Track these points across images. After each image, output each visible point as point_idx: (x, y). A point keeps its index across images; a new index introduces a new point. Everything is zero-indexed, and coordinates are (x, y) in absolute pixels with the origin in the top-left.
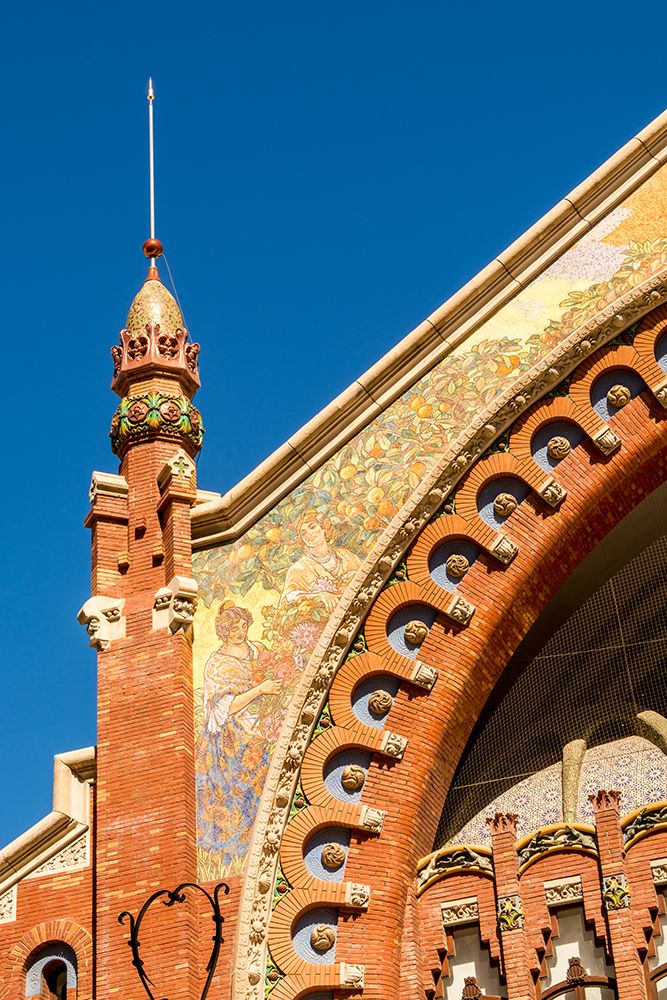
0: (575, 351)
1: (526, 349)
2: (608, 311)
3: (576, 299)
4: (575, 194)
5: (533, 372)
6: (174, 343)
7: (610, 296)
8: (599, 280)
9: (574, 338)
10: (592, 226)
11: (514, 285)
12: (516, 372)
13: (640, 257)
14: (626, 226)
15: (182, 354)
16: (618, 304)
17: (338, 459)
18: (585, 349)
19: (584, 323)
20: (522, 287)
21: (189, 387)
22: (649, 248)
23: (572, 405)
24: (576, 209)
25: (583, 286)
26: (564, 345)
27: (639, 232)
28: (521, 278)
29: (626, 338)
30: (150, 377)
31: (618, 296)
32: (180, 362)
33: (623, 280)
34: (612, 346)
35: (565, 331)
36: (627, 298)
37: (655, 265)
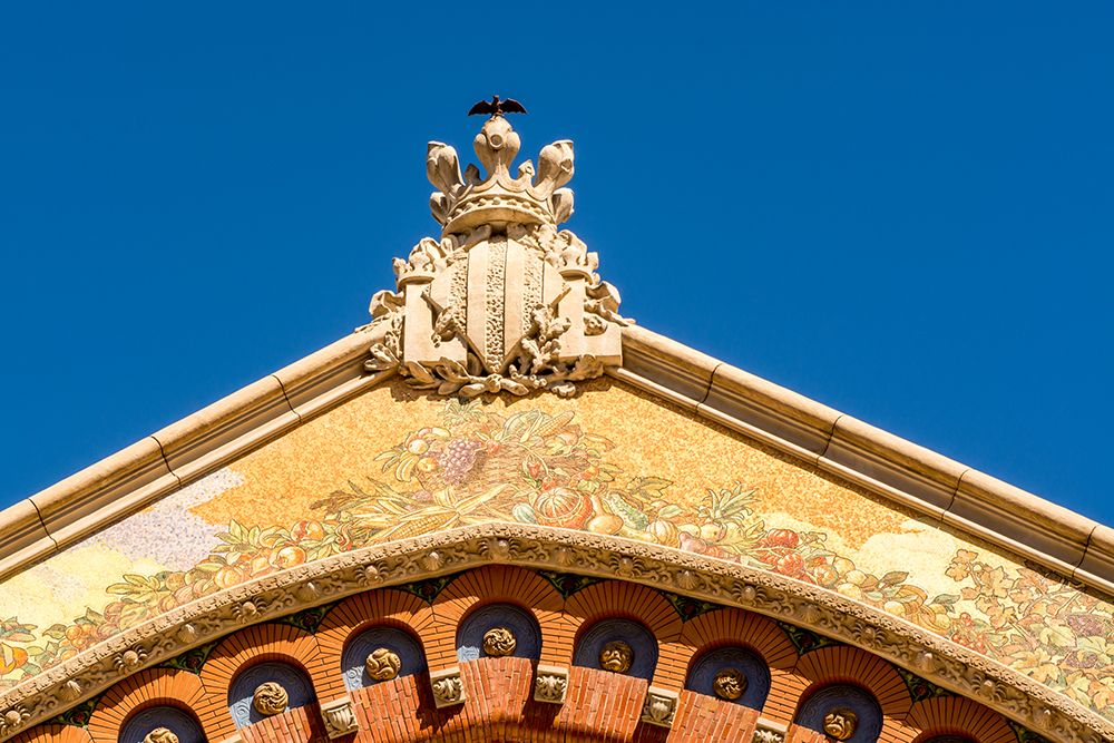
0: (113, 662)
1: (41, 642)
2: (175, 615)
3: (133, 585)
4: (167, 434)
5: (42, 680)
7: (184, 593)
8: (174, 568)
9: (115, 642)
10: (182, 484)
11: (45, 543)
12: (17, 674)
13: (241, 547)
14: (232, 498)
16: (192, 608)
18: (128, 664)
19: (135, 625)
20: (58, 549)
22: (256, 538)
23: (89, 742)
24: (165, 456)
25: (148, 568)
26: (100, 649)
27: (247, 510)
28: (60, 536)
29: (192, 660)
31: (195, 596)
33: (208, 575)
34: (167, 668)
35: (106, 630)
36: (207, 603)
37: (258, 564)
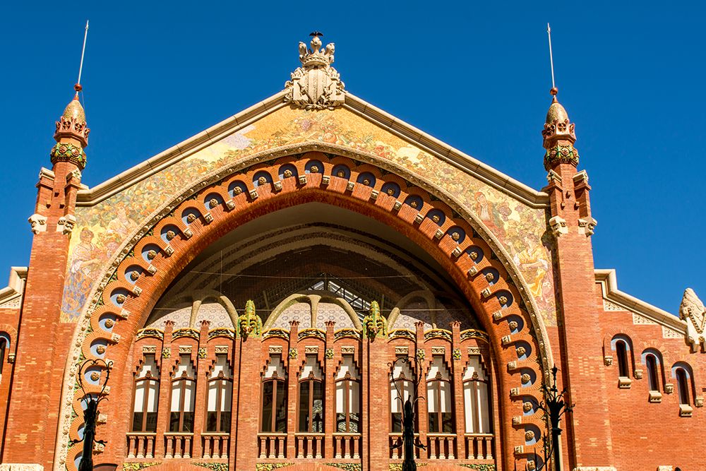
0: (226, 171)
1: (210, 166)
2: (240, 161)
3: (231, 153)
4: (238, 115)
5: (211, 175)
6: (81, 127)
7: (242, 155)
8: (240, 149)
9: (227, 166)
10: (241, 128)
11: (210, 142)
12: (205, 173)
13: (255, 144)
14: (252, 132)
15: (83, 132)
16: (244, 159)
17: (135, 186)
18: (230, 172)
19: (231, 163)
20: (213, 143)
21: (83, 145)
22: (259, 143)
23: (221, 189)
24: (237, 121)
25: (234, 149)
26: (223, 168)
27: (256, 135)
28: (213, 140)
29: (245, 171)
30: (69, 137)
31: (245, 156)
32: (82, 135)
33: (248, 151)
34: (239, 173)
35: (224, 163)
36: (247, 158)
37: (259, 149)
